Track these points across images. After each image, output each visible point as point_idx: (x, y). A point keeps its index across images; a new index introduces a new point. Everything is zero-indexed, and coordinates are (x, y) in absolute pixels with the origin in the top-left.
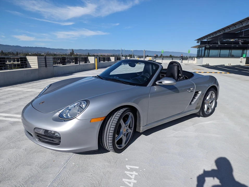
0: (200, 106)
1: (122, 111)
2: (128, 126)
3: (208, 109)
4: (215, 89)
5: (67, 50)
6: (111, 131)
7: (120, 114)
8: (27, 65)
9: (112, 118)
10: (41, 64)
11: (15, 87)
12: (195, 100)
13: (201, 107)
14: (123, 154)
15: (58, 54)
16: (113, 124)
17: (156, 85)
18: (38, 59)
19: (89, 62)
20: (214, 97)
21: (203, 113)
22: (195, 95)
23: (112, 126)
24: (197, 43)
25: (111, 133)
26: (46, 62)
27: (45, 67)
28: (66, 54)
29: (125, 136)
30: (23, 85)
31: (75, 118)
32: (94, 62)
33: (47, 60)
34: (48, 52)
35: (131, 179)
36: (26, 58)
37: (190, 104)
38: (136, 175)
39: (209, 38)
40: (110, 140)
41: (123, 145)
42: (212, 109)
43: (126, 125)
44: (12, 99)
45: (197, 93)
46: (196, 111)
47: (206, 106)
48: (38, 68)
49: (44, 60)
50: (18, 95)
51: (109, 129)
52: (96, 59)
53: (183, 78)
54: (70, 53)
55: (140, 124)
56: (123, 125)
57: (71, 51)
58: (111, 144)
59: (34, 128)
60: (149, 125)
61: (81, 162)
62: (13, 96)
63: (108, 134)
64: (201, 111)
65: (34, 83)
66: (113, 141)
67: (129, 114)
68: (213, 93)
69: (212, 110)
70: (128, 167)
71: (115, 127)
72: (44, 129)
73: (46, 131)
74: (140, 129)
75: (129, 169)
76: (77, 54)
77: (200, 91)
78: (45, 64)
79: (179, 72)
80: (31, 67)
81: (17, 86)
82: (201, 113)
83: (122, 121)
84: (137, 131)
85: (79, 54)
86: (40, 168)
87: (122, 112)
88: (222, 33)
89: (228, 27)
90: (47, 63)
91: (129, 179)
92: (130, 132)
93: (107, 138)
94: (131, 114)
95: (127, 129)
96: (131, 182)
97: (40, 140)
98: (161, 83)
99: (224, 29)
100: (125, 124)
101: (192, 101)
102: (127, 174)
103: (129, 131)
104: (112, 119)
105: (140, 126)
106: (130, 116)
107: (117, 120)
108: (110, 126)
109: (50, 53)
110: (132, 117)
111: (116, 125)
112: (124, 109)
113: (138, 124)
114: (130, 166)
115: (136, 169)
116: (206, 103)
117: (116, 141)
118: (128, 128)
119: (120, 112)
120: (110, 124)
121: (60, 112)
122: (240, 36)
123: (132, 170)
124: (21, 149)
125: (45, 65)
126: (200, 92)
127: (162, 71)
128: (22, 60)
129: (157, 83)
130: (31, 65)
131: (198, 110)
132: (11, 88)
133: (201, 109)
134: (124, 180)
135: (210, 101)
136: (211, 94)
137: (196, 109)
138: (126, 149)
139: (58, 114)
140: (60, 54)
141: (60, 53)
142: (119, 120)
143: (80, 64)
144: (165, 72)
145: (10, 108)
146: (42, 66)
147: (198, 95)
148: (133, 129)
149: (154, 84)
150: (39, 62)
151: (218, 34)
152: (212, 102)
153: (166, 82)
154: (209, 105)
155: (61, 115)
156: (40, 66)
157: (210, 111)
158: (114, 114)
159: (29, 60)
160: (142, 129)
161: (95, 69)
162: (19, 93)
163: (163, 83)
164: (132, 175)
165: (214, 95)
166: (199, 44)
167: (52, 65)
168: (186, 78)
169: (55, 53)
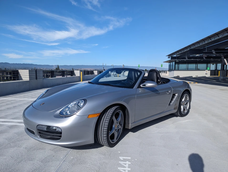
0: (177, 106)
1: (114, 108)
2: (119, 123)
3: (184, 109)
4: (188, 92)
5: (53, 66)
6: (105, 126)
7: (113, 111)
8: (18, 78)
9: (106, 114)
10: (32, 76)
11: (7, 97)
12: (173, 101)
13: (178, 108)
14: (115, 148)
16: (107, 120)
17: (141, 87)
18: (29, 72)
19: (75, 75)
20: (188, 99)
21: (180, 114)
22: (173, 97)
23: (106, 122)
24: (168, 58)
25: (106, 127)
26: (36, 75)
27: (35, 79)
29: (117, 132)
30: (15, 95)
31: (75, 114)
32: (79, 75)
33: (37, 73)
35: (125, 167)
36: (18, 72)
37: (169, 105)
38: (130, 164)
39: (178, 54)
40: (105, 134)
41: (115, 140)
42: (187, 109)
43: (118, 122)
44: (7, 107)
45: (174, 95)
46: (175, 111)
47: (182, 107)
48: (29, 80)
49: (35, 73)
50: (12, 103)
51: (103, 124)
52: (81, 72)
53: (162, 83)
54: (55, 69)
55: (129, 121)
56: (115, 121)
57: (57, 67)
58: (106, 138)
59: (36, 126)
60: (136, 122)
61: (78, 156)
62: (7, 104)
63: (103, 129)
64: (178, 112)
65: (26, 94)
66: (107, 135)
67: (120, 112)
68: (187, 96)
69: (187, 111)
70: (121, 158)
71: (109, 122)
72: (46, 126)
73: (49, 127)
74: (128, 126)
75: (122, 159)
76: (62, 69)
77: (176, 93)
78: (35, 76)
79: (158, 78)
80: (23, 80)
81: (9, 96)
82: (178, 113)
83: (114, 118)
84: (126, 128)
85: (64, 69)
86: (42, 162)
87: (114, 110)
88: (189, 49)
89: (193, 44)
90: (38, 76)
91: (123, 167)
92: (120, 129)
93: (102, 133)
94: (121, 113)
95: (118, 126)
96: (125, 170)
97: (41, 137)
98: (145, 85)
99: (190, 46)
100: (117, 120)
101: (171, 102)
102: (121, 164)
103: (120, 127)
104: (106, 116)
105: (129, 124)
106: (120, 113)
107: (110, 116)
108: (104, 121)
109: (37, 69)
110: (122, 114)
111: (110, 120)
112: (116, 107)
113: (126, 122)
114: (123, 157)
115: (129, 159)
116: (182, 105)
117: (110, 135)
118: (119, 124)
119: (112, 109)
120: (105, 119)
121: (60, 110)
122: (204, 52)
123: (125, 160)
124: (22, 148)
125: (35, 78)
126: (177, 95)
127: (144, 78)
128: (15, 73)
129: (141, 86)
130: (22, 77)
131: (176, 111)
132: (4, 98)
133: (178, 109)
134: (119, 168)
135: (185, 103)
136: (186, 97)
137: (175, 109)
138: (117, 144)
139: (58, 112)
140: (46, 69)
142: (112, 116)
143: (67, 77)
144: (146, 78)
145: (6, 114)
146: (33, 78)
147: (176, 97)
148: (122, 126)
149: (139, 87)
150: (30, 75)
151: (185, 51)
152: (187, 103)
153: (149, 85)
154: (185, 106)
155: (61, 113)
156: (30, 78)
157: (186, 111)
158: (107, 111)
159: (20, 73)
160: (130, 126)
161: (81, 81)
162: (12, 102)
163: (146, 85)
164: (125, 164)
165: (188, 97)
166: (170, 59)
167: (42, 78)
168: (164, 83)
169: (42, 69)
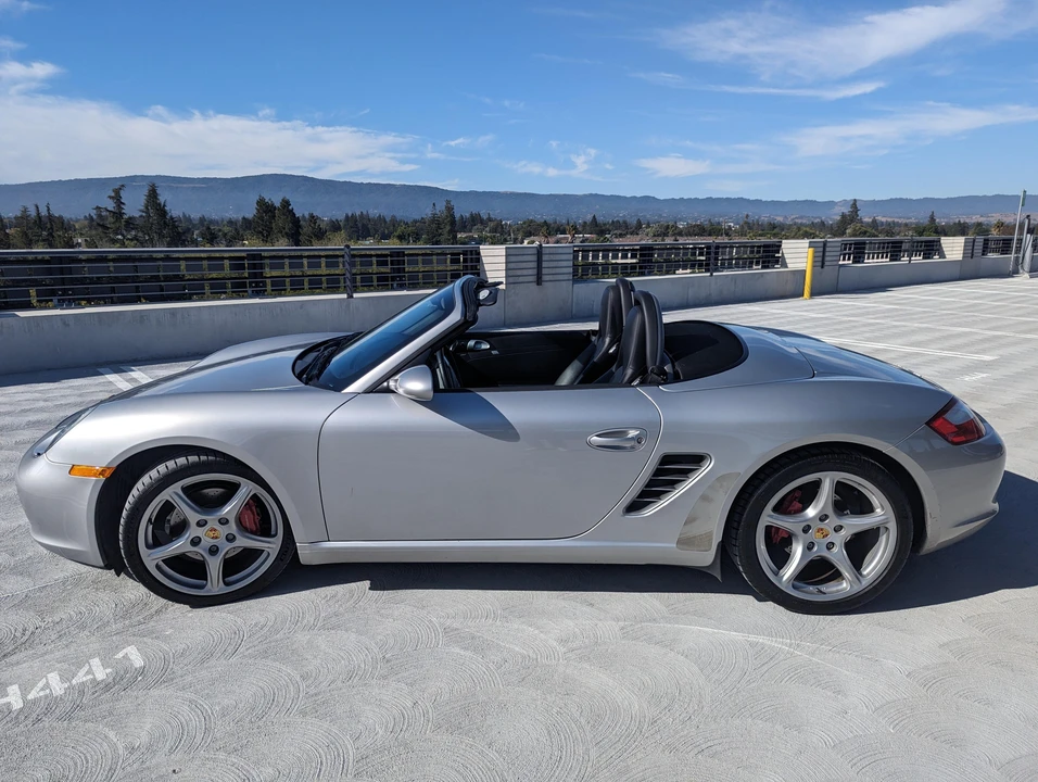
2: (232, 524)
5: (831, 204)
10: (519, 272)
15: (789, 222)
19: (784, 265)
20: (879, 511)
26: (539, 267)
27: (535, 284)
28: (823, 223)
32: (803, 265)
33: (545, 258)
34: (747, 216)
36: (479, 254)
41: (215, 585)
42: (862, 577)
49: (533, 257)
52: (810, 251)
54: (839, 218)
57: (847, 210)
76: (874, 221)
78: (534, 272)
83: (173, 497)
85: (884, 220)
90: (543, 271)
91: (64, 678)
92: (265, 551)
94: (249, 486)
95: (231, 535)
101: (646, 496)
103: (242, 542)
106: (242, 488)
109: (758, 221)
118: (233, 530)
123: (116, 662)
125: (534, 278)
126: (706, 468)
131: (701, 556)
135: (842, 532)
140: (799, 221)
141: (801, 218)
146: (521, 279)
147: (695, 476)
148: (277, 540)
154: (837, 549)
156: (512, 280)
160: (305, 553)
161: (802, 295)
167: (565, 277)
169: (780, 219)
